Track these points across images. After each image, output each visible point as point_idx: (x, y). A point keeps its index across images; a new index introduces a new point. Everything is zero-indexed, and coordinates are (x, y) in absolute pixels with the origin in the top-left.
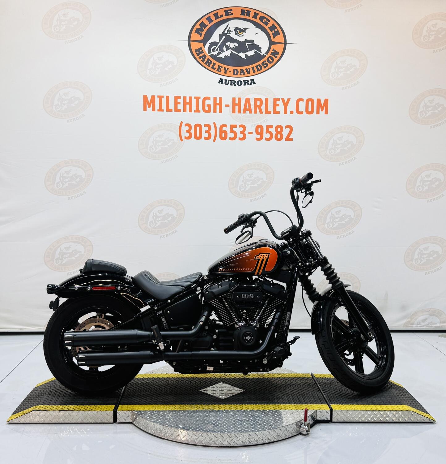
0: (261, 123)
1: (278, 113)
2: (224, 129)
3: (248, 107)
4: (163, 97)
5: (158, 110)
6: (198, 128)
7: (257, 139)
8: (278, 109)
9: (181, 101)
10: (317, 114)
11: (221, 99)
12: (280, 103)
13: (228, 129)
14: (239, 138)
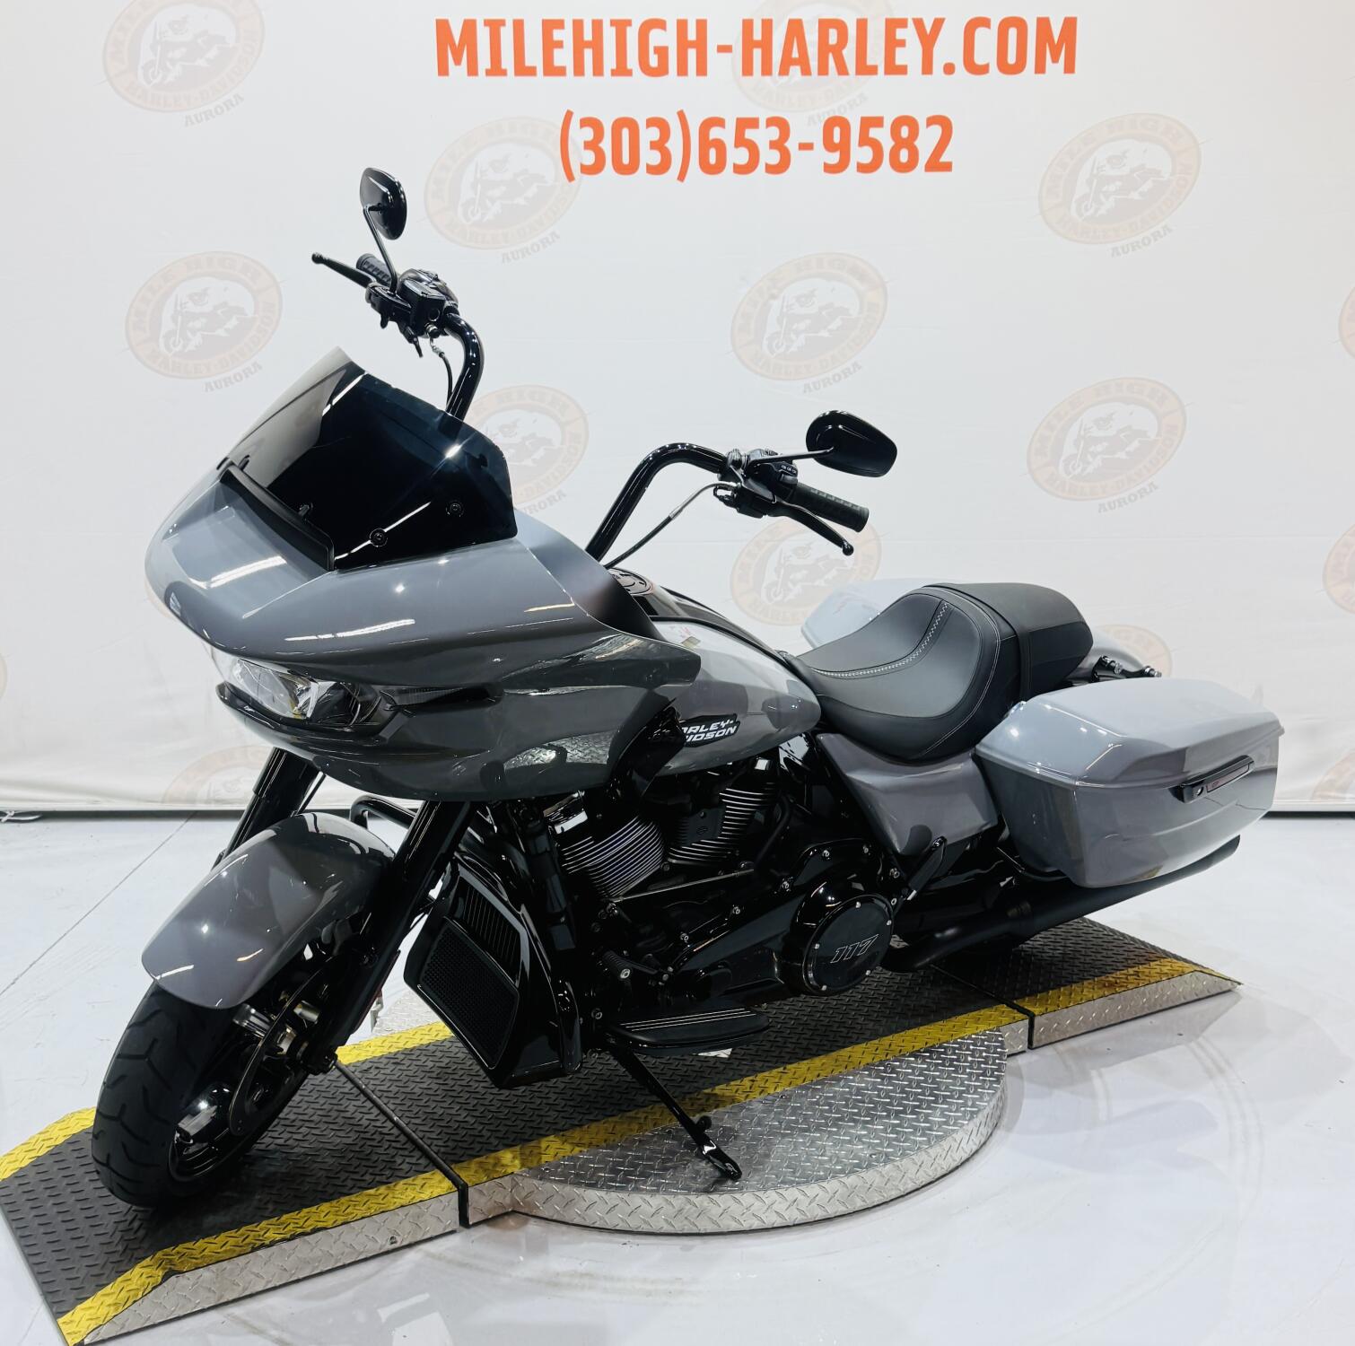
0: (842, 110)
1: (902, 70)
2: (715, 133)
3: (795, 54)
4: (502, 23)
5: (489, 73)
6: (625, 133)
7: (829, 169)
8: (901, 57)
9: (565, 35)
10: (1036, 72)
11: (702, 25)
12: (908, 34)
13: (727, 135)
14: (767, 165)
